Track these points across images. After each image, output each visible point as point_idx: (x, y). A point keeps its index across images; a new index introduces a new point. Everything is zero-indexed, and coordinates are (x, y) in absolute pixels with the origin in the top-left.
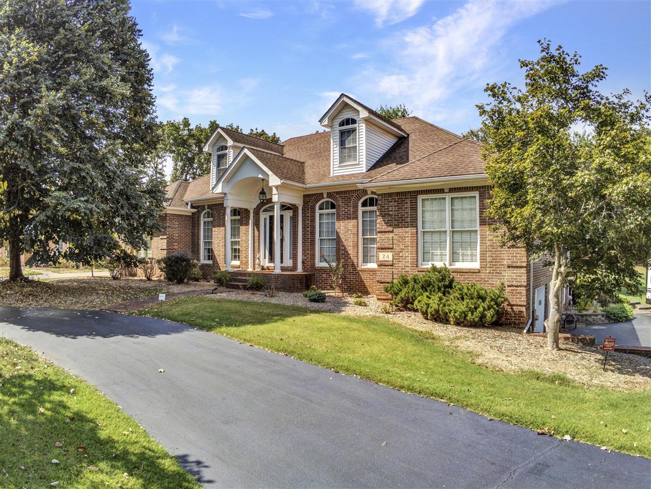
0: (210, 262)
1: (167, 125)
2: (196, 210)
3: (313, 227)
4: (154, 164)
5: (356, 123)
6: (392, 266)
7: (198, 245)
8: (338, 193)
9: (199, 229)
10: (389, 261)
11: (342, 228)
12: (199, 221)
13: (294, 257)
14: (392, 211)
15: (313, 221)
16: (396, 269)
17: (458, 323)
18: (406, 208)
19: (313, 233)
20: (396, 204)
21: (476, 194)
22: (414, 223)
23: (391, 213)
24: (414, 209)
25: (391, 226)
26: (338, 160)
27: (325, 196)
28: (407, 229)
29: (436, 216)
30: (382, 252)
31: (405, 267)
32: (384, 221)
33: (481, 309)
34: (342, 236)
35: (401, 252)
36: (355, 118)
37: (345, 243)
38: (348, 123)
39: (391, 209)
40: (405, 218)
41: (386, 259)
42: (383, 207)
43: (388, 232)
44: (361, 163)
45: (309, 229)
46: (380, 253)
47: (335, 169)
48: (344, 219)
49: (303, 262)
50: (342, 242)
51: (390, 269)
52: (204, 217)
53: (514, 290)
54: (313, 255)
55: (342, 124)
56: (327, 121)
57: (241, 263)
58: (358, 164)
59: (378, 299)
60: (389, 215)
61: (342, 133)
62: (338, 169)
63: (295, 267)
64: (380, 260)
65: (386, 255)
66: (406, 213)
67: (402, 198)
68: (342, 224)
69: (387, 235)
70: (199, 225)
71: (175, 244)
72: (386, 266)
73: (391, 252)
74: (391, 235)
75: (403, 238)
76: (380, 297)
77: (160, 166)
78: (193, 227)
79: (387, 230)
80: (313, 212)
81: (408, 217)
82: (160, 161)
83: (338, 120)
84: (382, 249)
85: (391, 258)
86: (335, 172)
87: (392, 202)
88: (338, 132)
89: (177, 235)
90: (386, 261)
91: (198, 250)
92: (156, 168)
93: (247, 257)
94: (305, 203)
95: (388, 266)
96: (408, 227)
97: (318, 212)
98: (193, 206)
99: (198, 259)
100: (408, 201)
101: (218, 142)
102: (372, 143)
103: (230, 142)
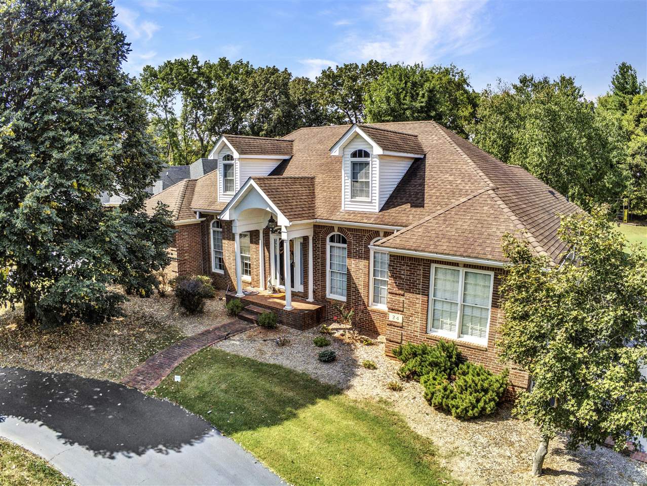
0: (222, 272)
1: (175, 64)
2: (205, 219)
3: (324, 259)
4: (163, 103)
5: (369, 157)
6: (401, 327)
7: (209, 254)
8: (349, 229)
9: (209, 238)
10: (398, 323)
11: (353, 266)
12: (208, 229)
13: (305, 283)
14: (404, 275)
15: (324, 253)
16: (405, 331)
18: (419, 275)
19: (324, 265)
20: (408, 269)
21: (492, 274)
22: (425, 292)
23: (403, 277)
24: (427, 277)
25: (402, 289)
26: (349, 194)
27: (336, 229)
28: (418, 296)
29: (448, 286)
30: (392, 312)
31: (414, 331)
32: (396, 283)
34: (353, 274)
35: (411, 316)
36: (368, 150)
37: (356, 281)
38: (360, 156)
39: (402, 273)
40: (417, 284)
41: (395, 320)
42: (395, 269)
43: (399, 295)
44: (373, 201)
45: (319, 260)
46: (390, 314)
47: (346, 203)
48: (355, 257)
49: (314, 292)
50: (353, 279)
51: (399, 330)
52: (213, 227)
53: (518, 373)
54: (324, 287)
55: (354, 155)
56: (338, 151)
57: (253, 279)
58: (371, 202)
59: (387, 355)
60: (400, 278)
61: (354, 165)
62: (350, 203)
64: (390, 320)
65: (396, 317)
66: (419, 279)
67: (415, 264)
68: (353, 262)
69: (397, 298)
70: (208, 234)
71: (186, 255)
72: (395, 326)
73: (401, 314)
74: (402, 299)
75: (414, 304)
76: (388, 354)
77: (170, 105)
79: (398, 292)
80: (324, 244)
81: (420, 284)
82: (169, 99)
83: (350, 150)
84: (392, 310)
85: (400, 321)
86: (346, 206)
87: (404, 265)
88: (349, 162)
89: (187, 245)
90: (396, 322)
91: (209, 258)
92: (166, 106)
93: (258, 275)
94: (316, 233)
95: (398, 327)
96: (419, 294)
97: (328, 244)
98: (201, 215)
99: (210, 267)
100: (421, 268)
101: (224, 150)
102: (388, 180)
103: (236, 155)
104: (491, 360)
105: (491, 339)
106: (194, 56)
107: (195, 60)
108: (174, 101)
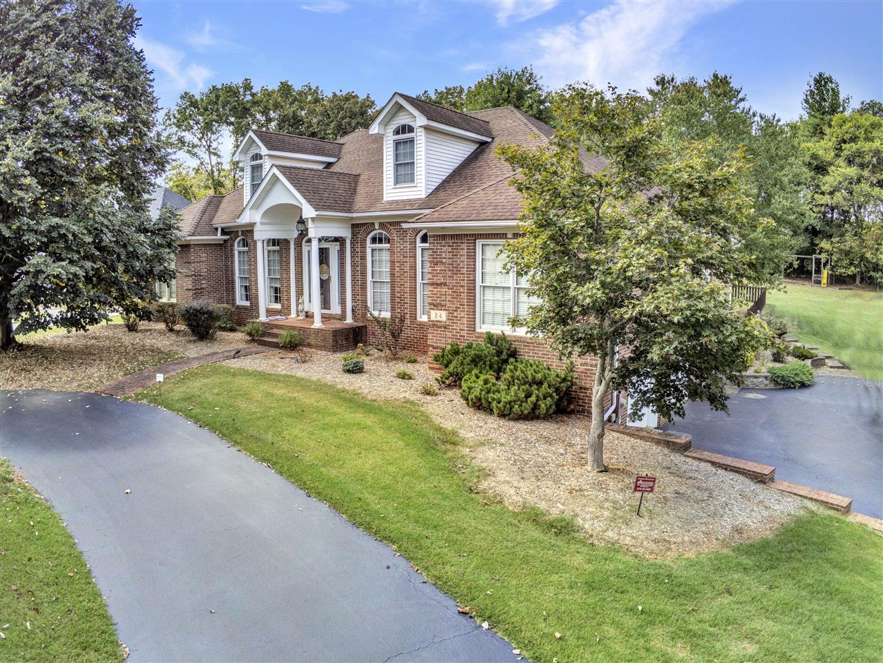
0: (247, 304)
1: (222, 89)
2: (228, 237)
3: (364, 266)
4: (206, 142)
5: (413, 132)
6: (446, 327)
7: (233, 282)
8: (391, 223)
9: (233, 262)
10: (441, 322)
12: (232, 250)
13: (343, 302)
14: (445, 258)
15: (364, 258)
16: (450, 332)
17: (502, 415)
18: (462, 255)
19: (364, 274)
20: (450, 250)
22: (471, 276)
23: (444, 261)
24: (472, 257)
25: (444, 277)
26: (392, 180)
27: (377, 226)
29: (498, 267)
30: (434, 309)
31: (460, 330)
32: (436, 270)
33: (533, 398)
34: (397, 280)
35: (455, 311)
36: (412, 124)
37: (401, 289)
38: (404, 132)
39: (444, 256)
40: (461, 268)
41: (438, 319)
42: (435, 252)
43: (441, 285)
44: (419, 185)
45: (358, 268)
46: (432, 311)
47: (389, 191)
48: (399, 258)
49: (353, 310)
50: (398, 287)
51: (443, 331)
52: (239, 246)
53: (588, 370)
55: (397, 132)
56: (377, 129)
57: (283, 306)
58: (416, 187)
59: (430, 368)
60: (442, 263)
61: (397, 144)
62: (393, 191)
63: (343, 317)
64: (431, 319)
65: (439, 315)
66: (462, 262)
67: (457, 243)
68: (397, 264)
69: (439, 288)
70: (233, 256)
71: (203, 282)
72: (438, 327)
73: (444, 310)
74: (444, 289)
75: (458, 294)
76: (431, 366)
77: (214, 145)
78: (227, 258)
79: (439, 282)
80: (364, 247)
81: (464, 268)
82: (214, 137)
83: (391, 127)
84: (434, 306)
85: (444, 318)
86: (389, 195)
87: (445, 246)
88: (391, 142)
89: (205, 270)
90: (439, 321)
91: (233, 288)
92: (209, 146)
93: (289, 299)
94: (354, 235)
95: (441, 327)
96: (464, 280)
97: (369, 246)
98: (224, 232)
99: (234, 300)
100: (464, 246)
101: (251, 149)
102: (435, 157)
103: (264, 151)
106: (246, 80)
107: (248, 87)
108: (220, 140)
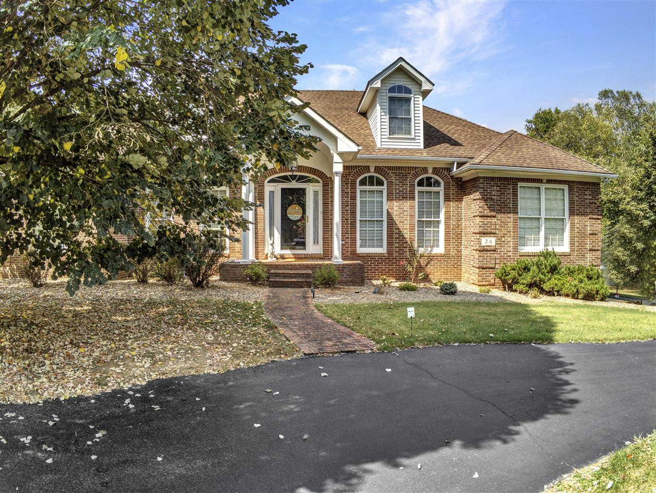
6: (494, 251)
8: (389, 168)
10: (491, 246)
11: (396, 208)
14: (494, 195)
15: (353, 198)
16: (498, 254)
18: (509, 194)
19: (354, 213)
20: (498, 189)
22: (515, 209)
23: (494, 197)
24: (515, 195)
25: (494, 211)
26: (387, 130)
27: (372, 169)
28: (509, 215)
29: (533, 204)
30: (484, 237)
31: (507, 251)
32: (487, 205)
34: (395, 218)
35: (503, 237)
37: (400, 226)
38: (400, 91)
39: (493, 194)
40: (507, 203)
41: (489, 244)
42: (485, 190)
43: (491, 216)
45: (348, 208)
46: (482, 238)
47: (382, 140)
48: (398, 199)
50: (396, 224)
51: (492, 254)
54: (354, 240)
55: (392, 90)
56: (379, 83)
58: (414, 139)
60: (491, 199)
61: (392, 100)
62: (387, 140)
64: (482, 245)
65: (489, 240)
66: (509, 198)
67: (504, 184)
68: (395, 204)
69: (489, 220)
72: (488, 251)
73: (493, 237)
74: (494, 220)
75: (505, 223)
76: (481, 284)
79: (489, 214)
80: (354, 188)
81: (510, 203)
84: (484, 234)
85: (493, 243)
86: (383, 143)
87: (494, 186)
88: (387, 97)
90: (489, 246)
95: (490, 251)
96: (510, 213)
97: (359, 188)
100: (511, 187)
104: (574, 262)
105: (572, 244)
